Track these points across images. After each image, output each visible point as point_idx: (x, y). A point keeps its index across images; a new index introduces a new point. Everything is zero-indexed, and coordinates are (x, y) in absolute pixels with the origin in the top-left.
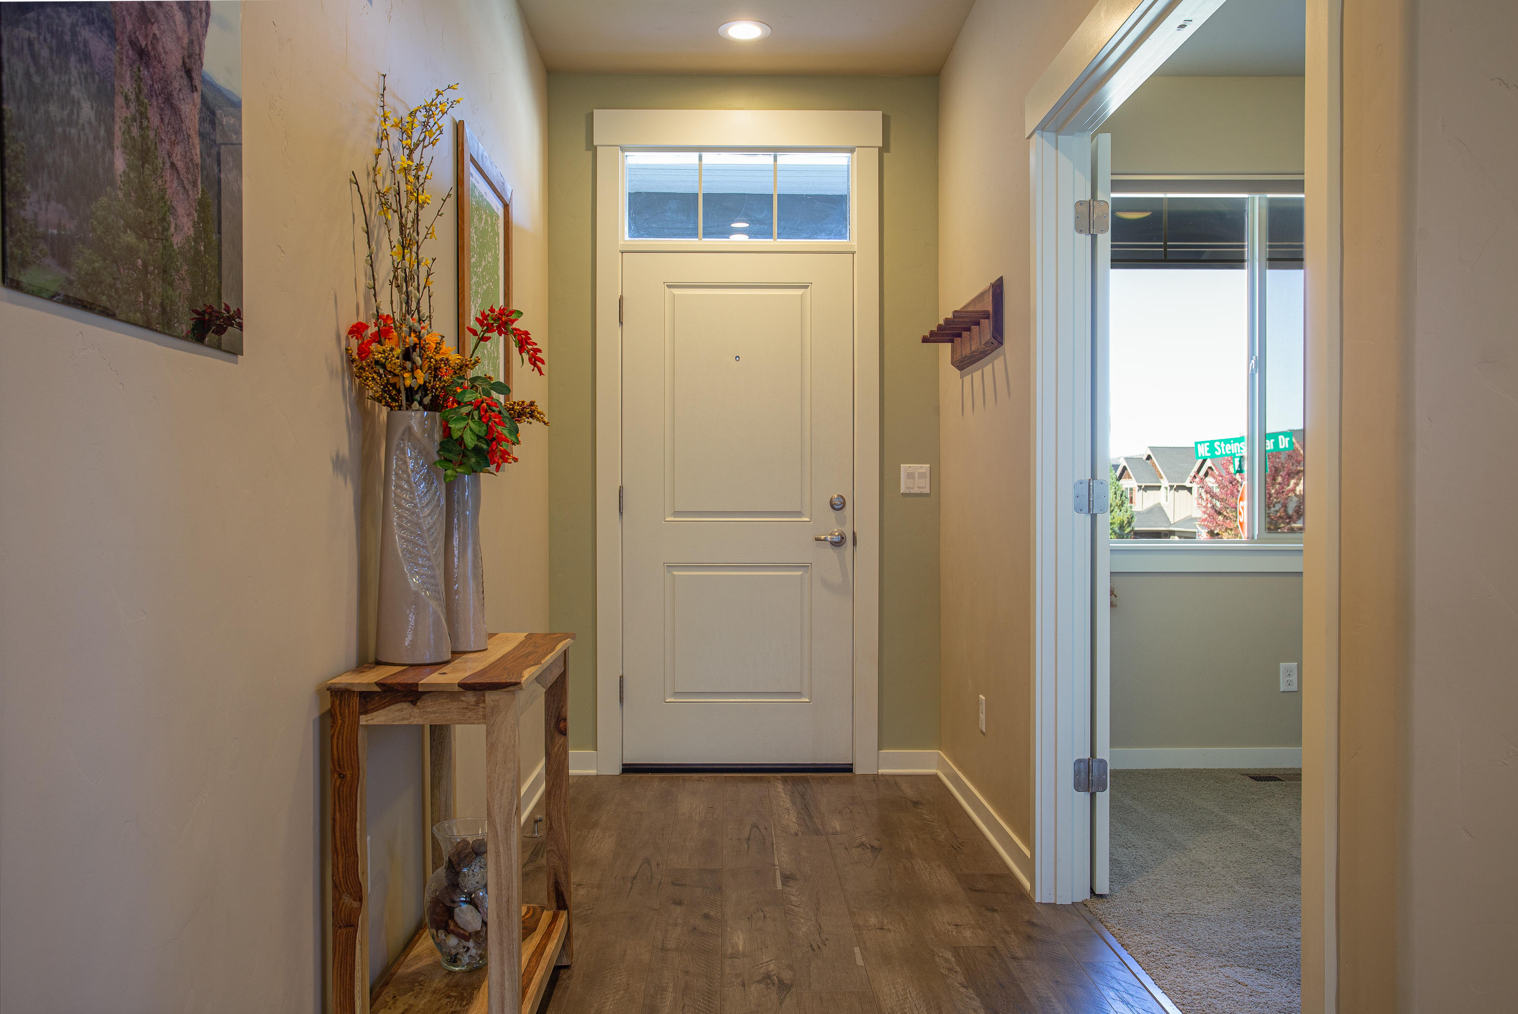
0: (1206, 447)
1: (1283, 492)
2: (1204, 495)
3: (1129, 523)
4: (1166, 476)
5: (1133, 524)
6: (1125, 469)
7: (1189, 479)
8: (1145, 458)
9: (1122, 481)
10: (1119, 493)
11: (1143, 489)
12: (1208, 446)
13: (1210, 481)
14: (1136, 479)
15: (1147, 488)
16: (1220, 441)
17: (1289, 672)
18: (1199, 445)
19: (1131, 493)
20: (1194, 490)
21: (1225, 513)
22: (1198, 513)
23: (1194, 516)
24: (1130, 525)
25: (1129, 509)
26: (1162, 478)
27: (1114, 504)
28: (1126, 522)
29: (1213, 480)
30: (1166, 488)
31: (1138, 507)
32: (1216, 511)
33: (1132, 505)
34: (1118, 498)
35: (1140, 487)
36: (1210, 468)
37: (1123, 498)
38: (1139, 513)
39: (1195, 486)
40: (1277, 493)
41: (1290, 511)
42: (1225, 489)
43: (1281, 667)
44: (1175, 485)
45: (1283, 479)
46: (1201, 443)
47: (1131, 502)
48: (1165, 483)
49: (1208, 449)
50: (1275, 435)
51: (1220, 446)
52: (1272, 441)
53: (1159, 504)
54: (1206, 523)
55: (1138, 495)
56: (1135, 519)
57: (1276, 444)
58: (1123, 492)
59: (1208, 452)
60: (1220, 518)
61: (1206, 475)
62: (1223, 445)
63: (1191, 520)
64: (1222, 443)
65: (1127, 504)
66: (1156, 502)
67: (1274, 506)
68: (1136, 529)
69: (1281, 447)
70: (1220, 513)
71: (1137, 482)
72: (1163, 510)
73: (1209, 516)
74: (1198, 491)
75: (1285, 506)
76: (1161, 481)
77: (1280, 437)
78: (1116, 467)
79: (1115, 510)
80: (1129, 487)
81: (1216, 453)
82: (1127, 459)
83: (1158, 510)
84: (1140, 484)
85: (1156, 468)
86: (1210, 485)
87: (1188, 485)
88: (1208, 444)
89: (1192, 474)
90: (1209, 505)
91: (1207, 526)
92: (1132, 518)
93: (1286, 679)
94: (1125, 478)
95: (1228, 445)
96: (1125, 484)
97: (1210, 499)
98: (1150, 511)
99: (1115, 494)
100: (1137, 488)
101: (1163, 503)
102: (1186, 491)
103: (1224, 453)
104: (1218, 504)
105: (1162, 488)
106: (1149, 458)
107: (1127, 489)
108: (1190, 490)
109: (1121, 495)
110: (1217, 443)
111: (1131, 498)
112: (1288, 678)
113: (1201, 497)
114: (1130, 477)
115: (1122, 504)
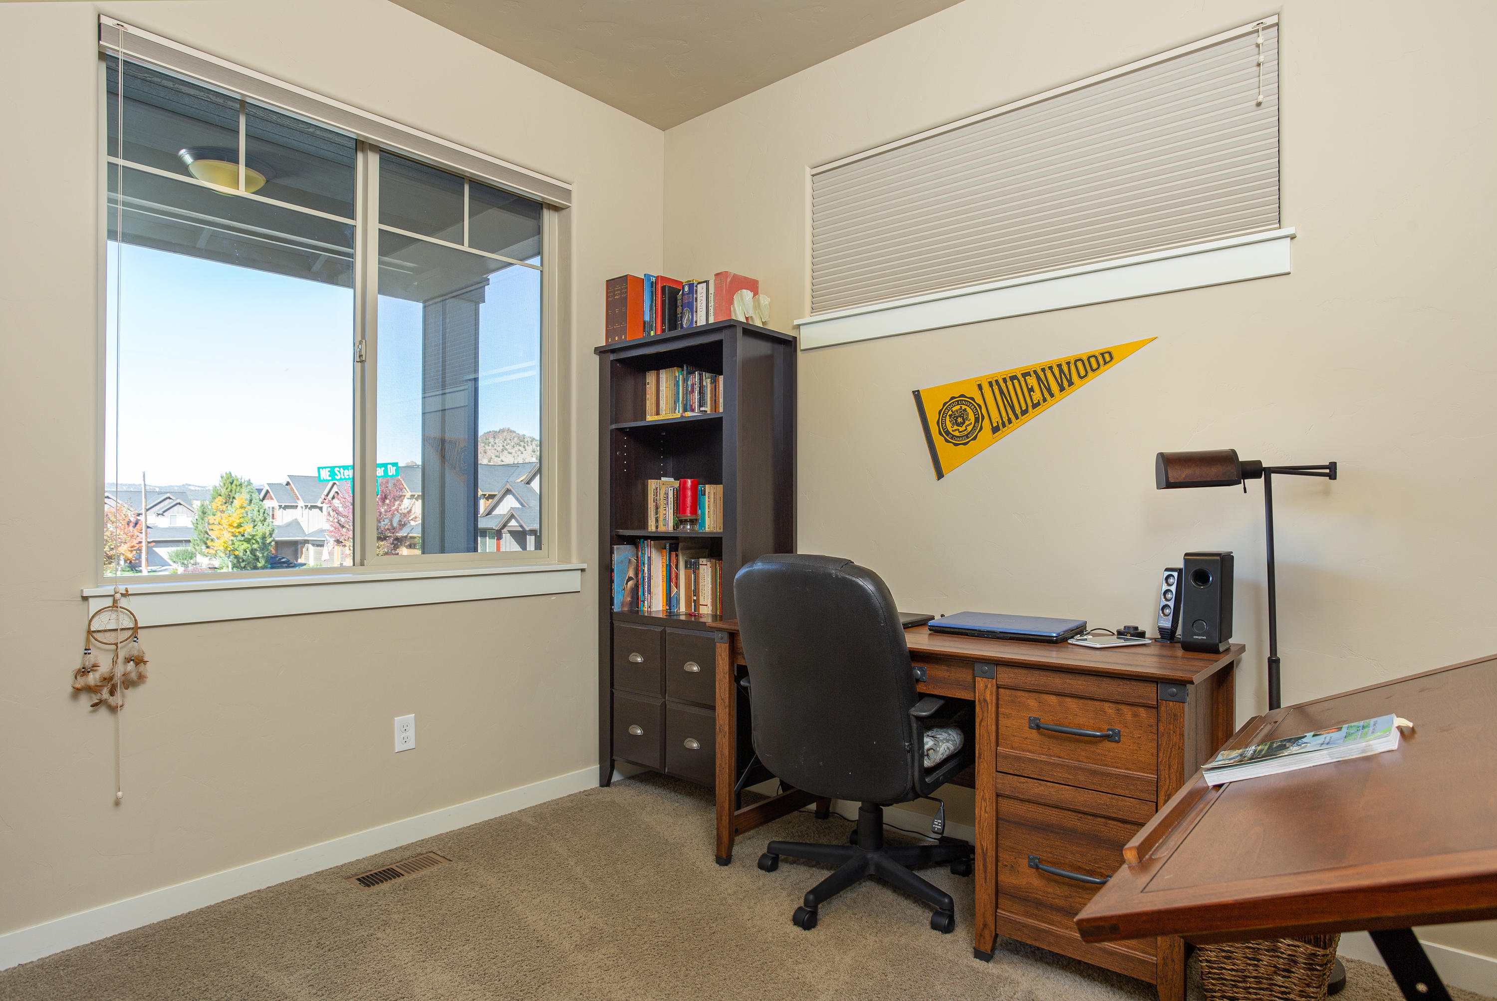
0: (327, 472)
1: (390, 511)
2: (332, 513)
3: (271, 535)
4: (302, 498)
5: (273, 535)
6: (267, 492)
7: (321, 500)
8: (284, 484)
9: (265, 502)
10: (262, 511)
11: (283, 508)
12: (329, 471)
13: (336, 501)
14: (277, 500)
15: (286, 507)
16: (339, 467)
17: (405, 726)
18: (321, 470)
19: (273, 511)
20: (324, 509)
21: (347, 526)
22: (327, 526)
23: (324, 528)
24: (271, 537)
25: (271, 524)
26: (298, 499)
27: (257, 520)
28: (268, 534)
29: (338, 502)
30: (302, 507)
31: (278, 522)
32: (340, 524)
33: (274, 520)
34: (261, 515)
35: (280, 506)
36: (337, 492)
37: (266, 515)
38: (279, 527)
39: (325, 506)
40: (386, 511)
41: (395, 524)
42: (348, 508)
43: (396, 722)
44: (309, 505)
45: (390, 501)
46: (322, 468)
47: (273, 518)
48: (301, 503)
49: (329, 473)
50: (385, 465)
51: (339, 471)
52: (383, 469)
53: (296, 519)
54: (333, 534)
55: (279, 513)
56: (276, 532)
57: (386, 471)
58: (265, 510)
59: (330, 476)
60: (344, 530)
61: (333, 498)
62: (342, 470)
63: (322, 531)
64: (341, 469)
65: (269, 519)
66: (294, 518)
67: (384, 521)
68: (277, 539)
69: (390, 474)
70: (343, 527)
71: (278, 502)
72: (300, 525)
73: (335, 528)
74: (327, 509)
75: (391, 521)
76: (298, 501)
77: (389, 466)
78: (259, 491)
79: (259, 524)
80: (271, 506)
81: (336, 477)
82: (269, 484)
83: (296, 524)
84: (280, 504)
85: (294, 492)
86: (336, 505)
87: (319, 505)
88: (329, 469)
89: (323, 497)
90: (336, 520)
91: (335, 537)
92: (273, 530)
93: (402, 737)
94: (268, 499)
95: (346, 471)
96: (268, 504)
97: (336, 515)
98: (289, 525)
99: (259, 511)
100: (278, 507)
101: (300, 519)
102: (318, 510)
103: (343, 477)
104: (343, 520)
105: (299, 508)
106: (288, 484)
107: (269, 508)
108: (321, 509)
109: (264, 513)
110: (336, 469)
111: (273, 515)
112: (404, 735)
113: (329, 514)
114: (272, 499)
115: (265, 519)
